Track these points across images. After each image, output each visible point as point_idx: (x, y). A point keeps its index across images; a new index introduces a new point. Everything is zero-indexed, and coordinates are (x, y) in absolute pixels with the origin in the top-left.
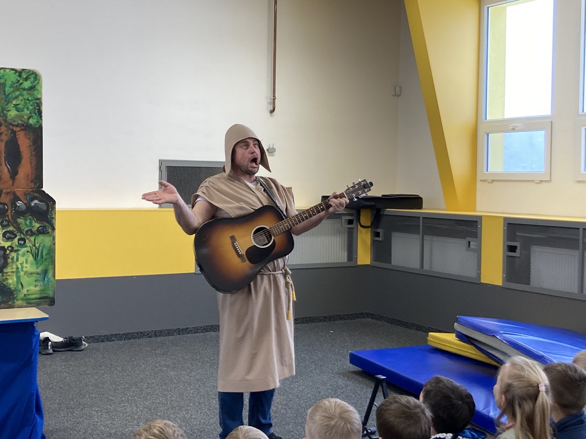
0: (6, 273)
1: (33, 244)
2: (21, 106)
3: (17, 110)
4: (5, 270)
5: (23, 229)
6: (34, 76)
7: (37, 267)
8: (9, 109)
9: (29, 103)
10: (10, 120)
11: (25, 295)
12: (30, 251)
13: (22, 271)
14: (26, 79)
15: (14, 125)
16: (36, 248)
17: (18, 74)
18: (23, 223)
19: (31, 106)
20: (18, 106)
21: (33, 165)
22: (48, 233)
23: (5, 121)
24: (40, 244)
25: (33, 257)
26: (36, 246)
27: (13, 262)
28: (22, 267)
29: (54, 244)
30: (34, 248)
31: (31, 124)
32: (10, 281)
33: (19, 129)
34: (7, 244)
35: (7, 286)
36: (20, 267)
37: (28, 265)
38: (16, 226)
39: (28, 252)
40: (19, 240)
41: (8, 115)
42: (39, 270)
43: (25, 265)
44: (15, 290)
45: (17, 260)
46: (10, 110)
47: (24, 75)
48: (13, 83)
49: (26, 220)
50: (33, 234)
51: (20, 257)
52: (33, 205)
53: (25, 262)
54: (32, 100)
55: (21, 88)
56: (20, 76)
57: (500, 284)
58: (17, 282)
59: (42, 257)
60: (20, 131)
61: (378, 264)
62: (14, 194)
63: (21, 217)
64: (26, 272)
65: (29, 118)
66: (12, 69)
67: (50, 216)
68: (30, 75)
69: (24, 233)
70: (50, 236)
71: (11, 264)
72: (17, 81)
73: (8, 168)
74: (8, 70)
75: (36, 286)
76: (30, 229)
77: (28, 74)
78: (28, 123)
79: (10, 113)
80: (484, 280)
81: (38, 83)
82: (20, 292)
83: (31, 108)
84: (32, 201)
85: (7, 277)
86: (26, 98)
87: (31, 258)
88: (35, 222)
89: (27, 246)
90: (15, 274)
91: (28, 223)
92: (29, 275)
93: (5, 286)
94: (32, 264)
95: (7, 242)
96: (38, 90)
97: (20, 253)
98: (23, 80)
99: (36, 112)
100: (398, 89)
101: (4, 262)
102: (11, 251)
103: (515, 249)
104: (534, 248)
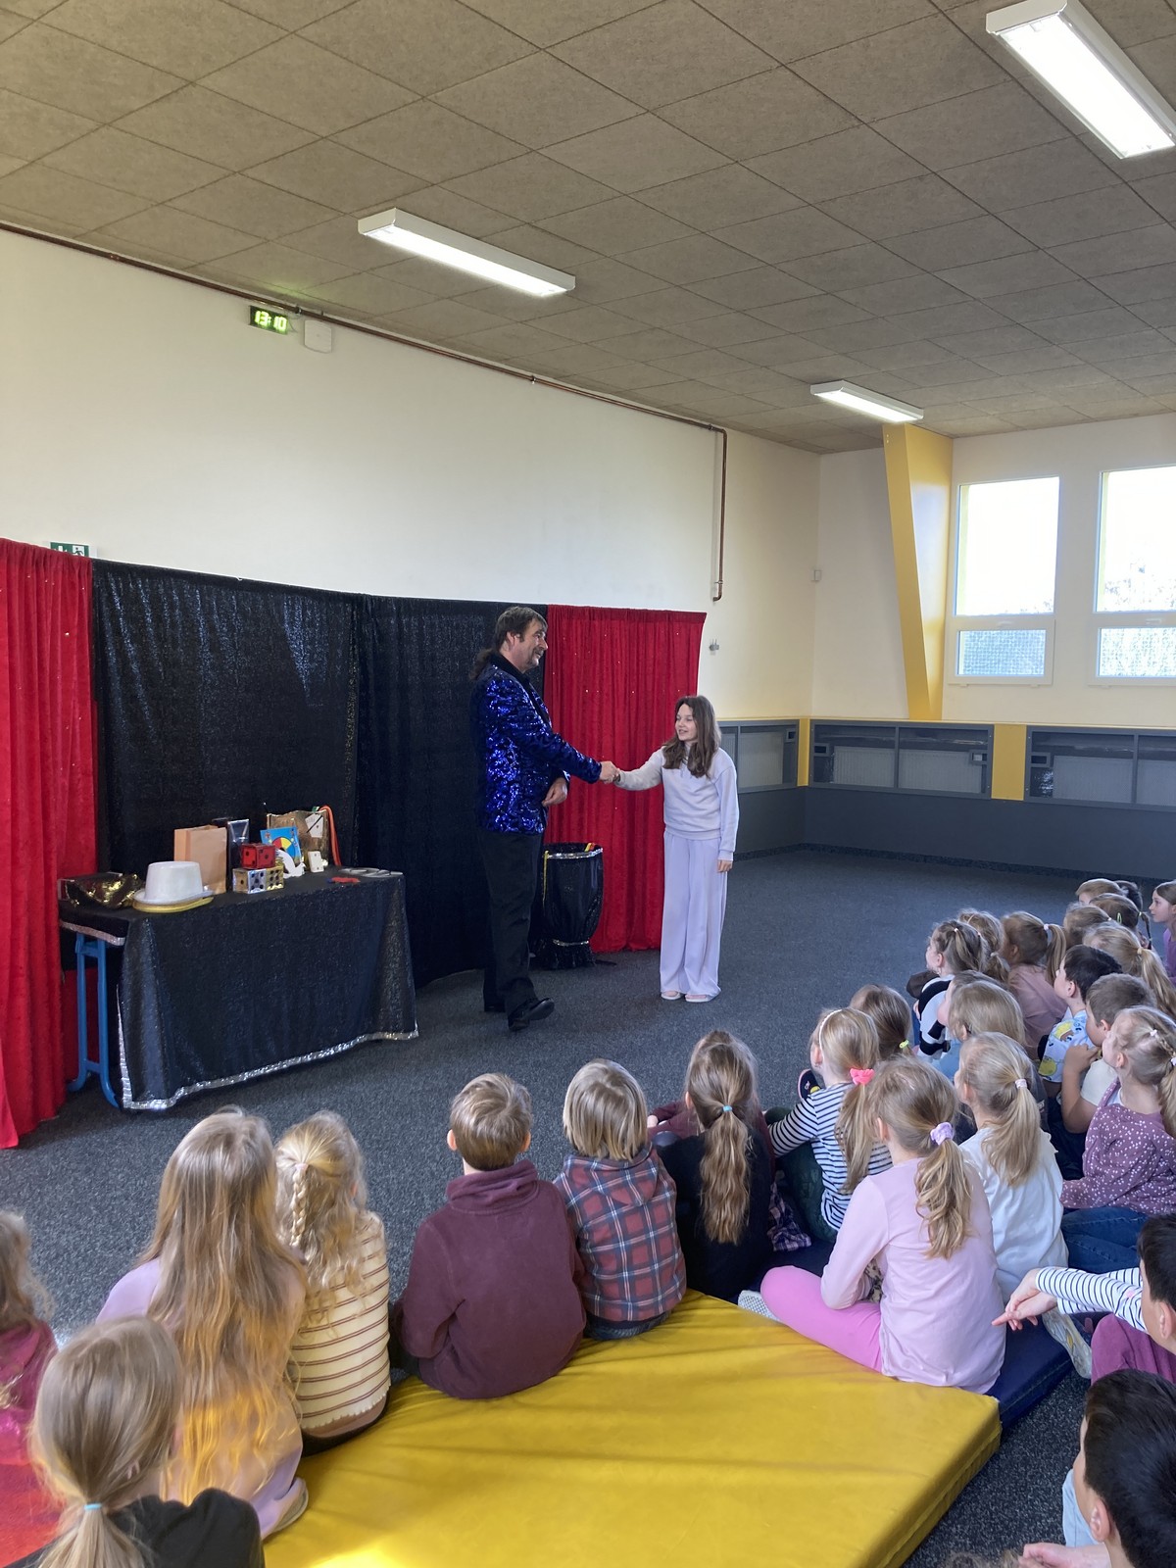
57: (1022, 799)
61: (819, 785)
80: (997, 794)
100: (817, 573)
103: (1042, 760)
104: (1058, 759)
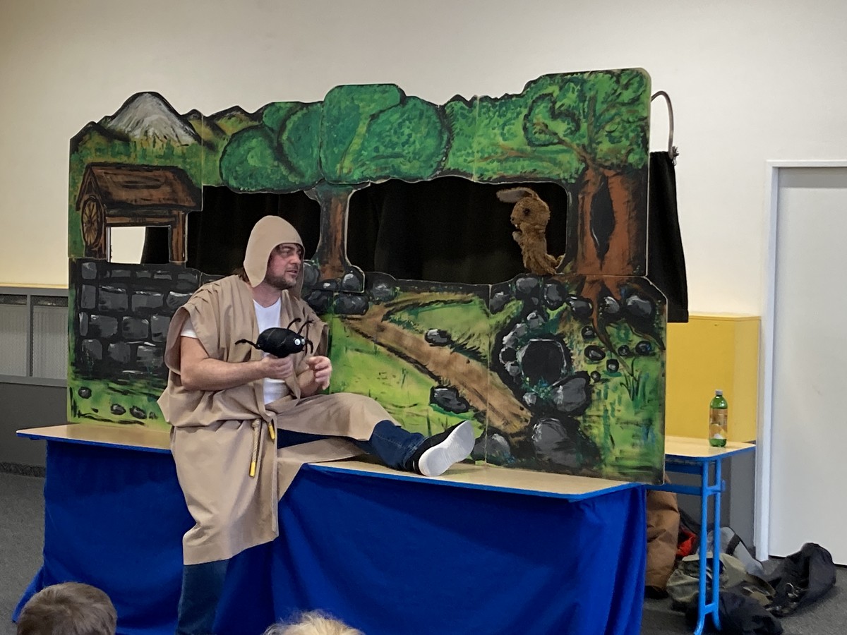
0: (590, 416)
1: (631, 372)
2: (616, 134)
3: (612, 140)
4: (588, 412)
5: (615, 345)
6: (638, 79)
7: (636, 413)
8: (599, 140)
9: (630, 127)
10: (600, 158)
11: (616, 458)
12: (625, 382)
13: (614, 416)
14: (626, 87)
15: (606, 167)
16: (635, 379)
17: (615, 79)
18: (615, 334)
19: (633, 131)
20: (613, 134)
21: (631, 236)
22: (654, 354)
23: (594, 160)
24: (641, 372)
25: (630, 394)
26: (635, 375)
27: (599, 399)
28: (613, 410)
29: (664, 375)
30: (631, 378)
31: (631, 164)
32: (595, 431)
33: (612, 173)
34: (591, 368)
35: (591, 440)
36: (609, 408)
37: (622, 408)
38: (604, 340)
39: (621, 384)
40: (609, 362)
41: (598, 151)
42: (639, 418)
43: (617, 407)
44: (603, 448)
45: (606, 397)
46: (601, 142)
47: (624, 81)
48: (608, 95)
49: (619, 329)
50: (629, 354)
51: (610, 392)
52: (629, 304)
53: (617, 402)
54: (634, 122)
55: (619, 103)
56: (618, 82)
58: (606, 434)
59: (644, 395)
60: (614, 176)
62: (602, 283)
63: (612, 324)
64: (618, 419)
65: (629, 152)
66: (608, 72)
67: (657, 324)
68: (632, 78)
69: (617, 350)
70: (657, 360)
71: (596, 403)
72: (613, 92)
73: (595, 240)
74: (602, 74)
75: (633, 445)
76: (626, 346)
77: (631, 77)
78: (626, 161)
79: (600, 146)
81: (644, 91)
82: (611, 452)
83: (631, 135)
84: (629, 297)
85: (592, 424)
86: (626, 119)
87: (626, 396)
88: (634, 333)
89: (620, 375)
90: (602, 422)
91: (623, 336)
92: (624, 425)
93: (587, 438)
94: (627, 406)
95: (591, 364)
96: (643, 103)
97: (610, 384)
98: (622, 89)
99: (640, 142)
101: (587, 398)
102: (596, 381)
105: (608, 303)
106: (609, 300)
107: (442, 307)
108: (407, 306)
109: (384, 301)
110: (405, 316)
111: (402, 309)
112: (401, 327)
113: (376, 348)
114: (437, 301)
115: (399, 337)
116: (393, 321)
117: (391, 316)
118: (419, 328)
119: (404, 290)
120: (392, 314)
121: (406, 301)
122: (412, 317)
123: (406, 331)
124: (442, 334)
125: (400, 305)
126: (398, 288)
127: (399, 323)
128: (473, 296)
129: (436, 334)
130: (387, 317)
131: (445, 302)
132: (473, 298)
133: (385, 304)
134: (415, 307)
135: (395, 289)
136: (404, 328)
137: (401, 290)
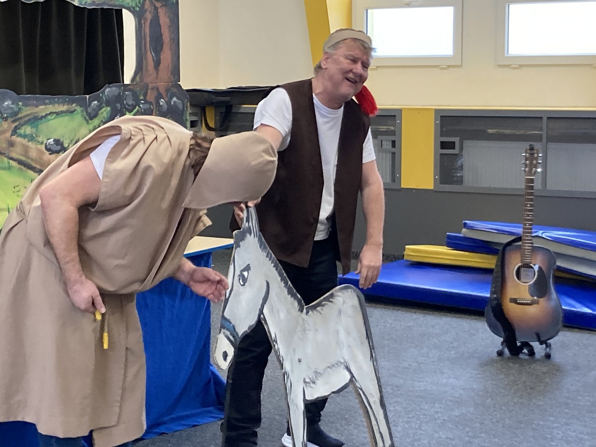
21: (172, 53)
52: (172, 103)
57: (432, 187)
60: (161, 7)
62: (158, 90)
73: (152, 56)
84: (171, 99)
103: (451, 145)
104: (467, 143)
105: (161, 103)
106: (162, 102)
107: (55, 118)
108: (29, 120)
109: (11, 117)
110: (27, 130)
111: (26, 123)
112: (26, 140)
113: (9, 163)
114: (51, 113)
115: (26, 149)
116: (20, 135)
117: (18, 131)
118: (40, 139)
119: (25, 105)
120: (19, 129)
121: (27, 115)
122: (34, 130)
123: (30, 144)
124: (57, 142)
125: (24, 120)
126: (20, 103)
127: (24, 136)
128: (76, 106)
129: (52, 143)
130: (14, 132)
131: (57, 114)
132: (77, 108)
133: (12, 119)
134: (35, 120)
135: (18, 104)
136: (29, 141)
137: (23, 105)
